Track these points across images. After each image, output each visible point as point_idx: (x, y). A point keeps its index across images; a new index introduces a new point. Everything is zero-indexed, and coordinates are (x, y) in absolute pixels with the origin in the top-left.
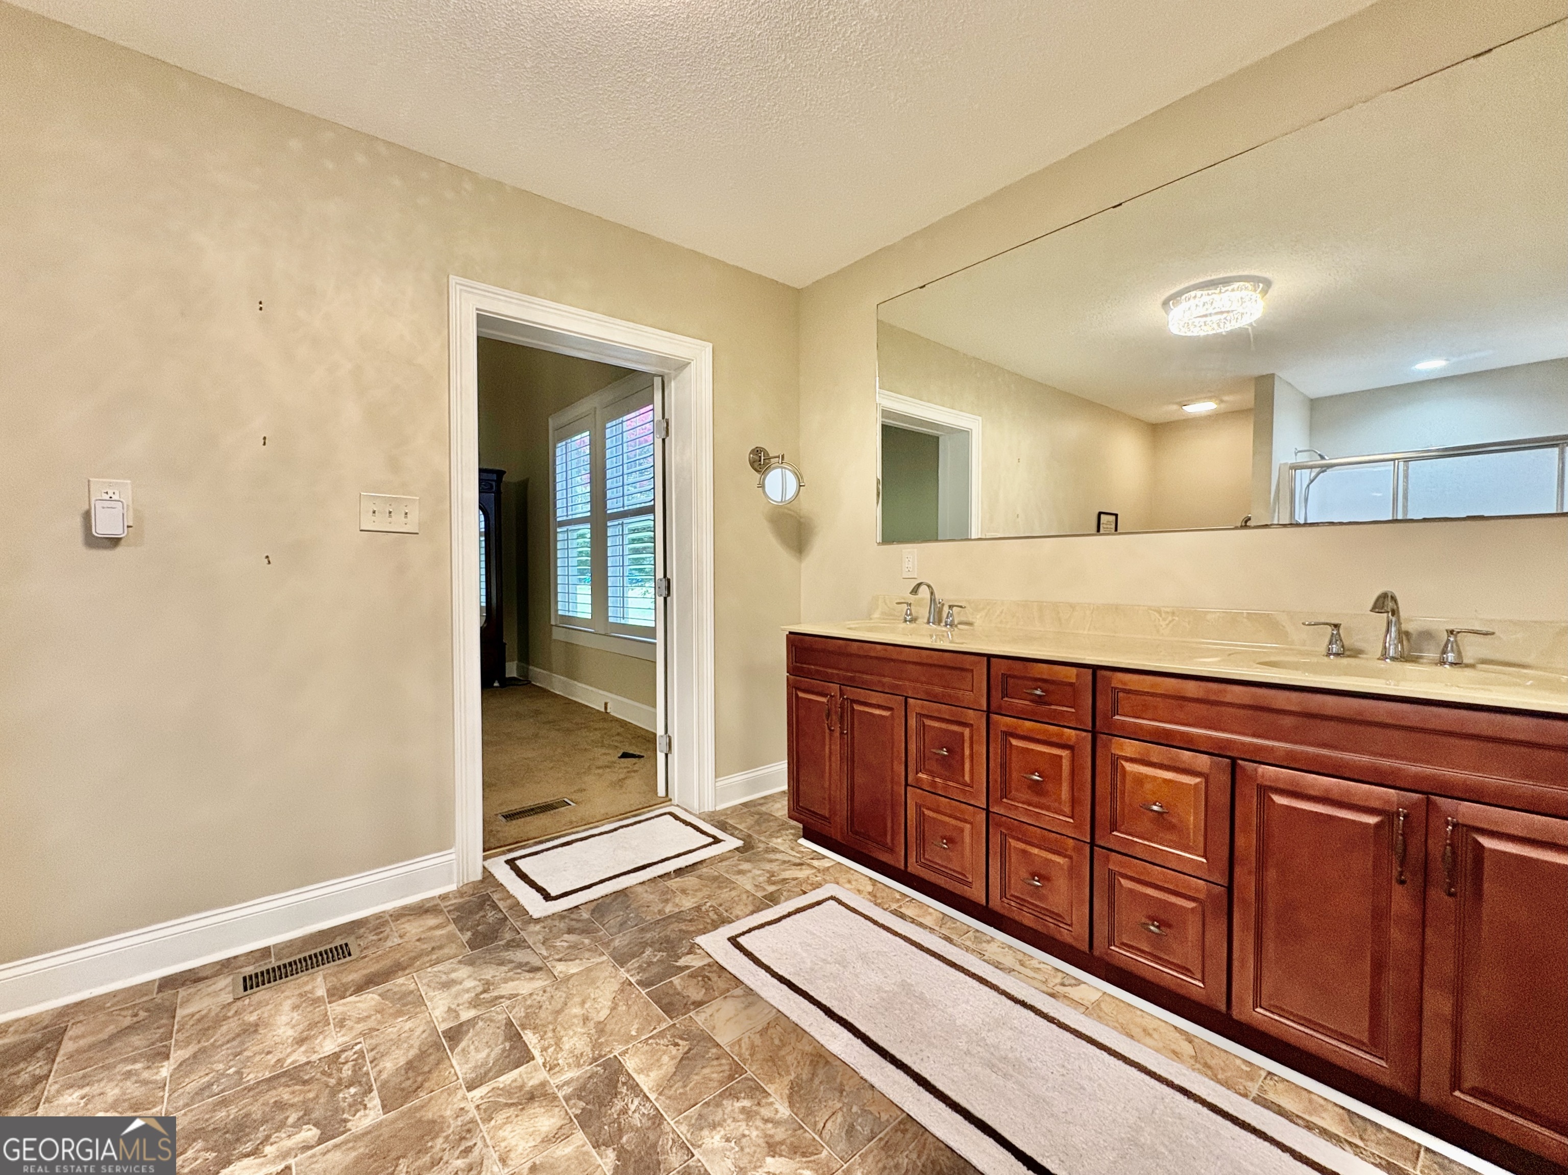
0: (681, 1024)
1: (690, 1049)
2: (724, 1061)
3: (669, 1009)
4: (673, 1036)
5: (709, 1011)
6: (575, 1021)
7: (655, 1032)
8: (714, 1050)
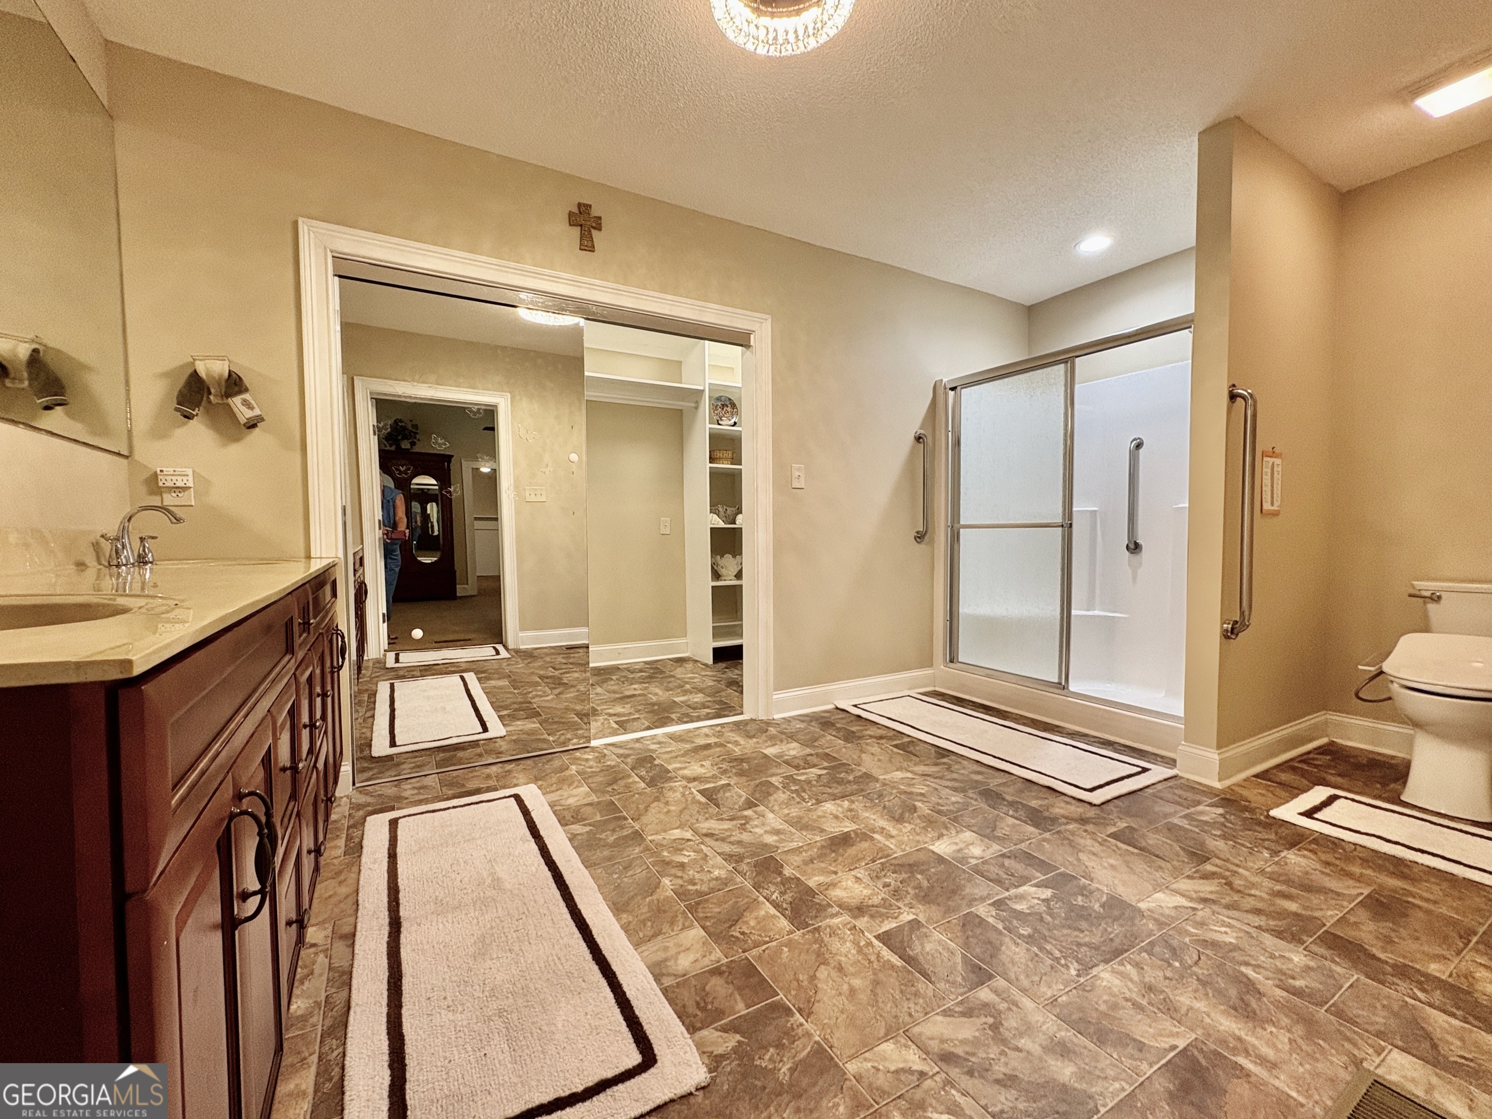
0: (737, 951)
1: (730, 927)
2: (701, 915)
3: (750, 970)
4: (746, 941)
5: (706, 961)
6: (852, 970)
7: (764, 947)
8: (708, 924)
